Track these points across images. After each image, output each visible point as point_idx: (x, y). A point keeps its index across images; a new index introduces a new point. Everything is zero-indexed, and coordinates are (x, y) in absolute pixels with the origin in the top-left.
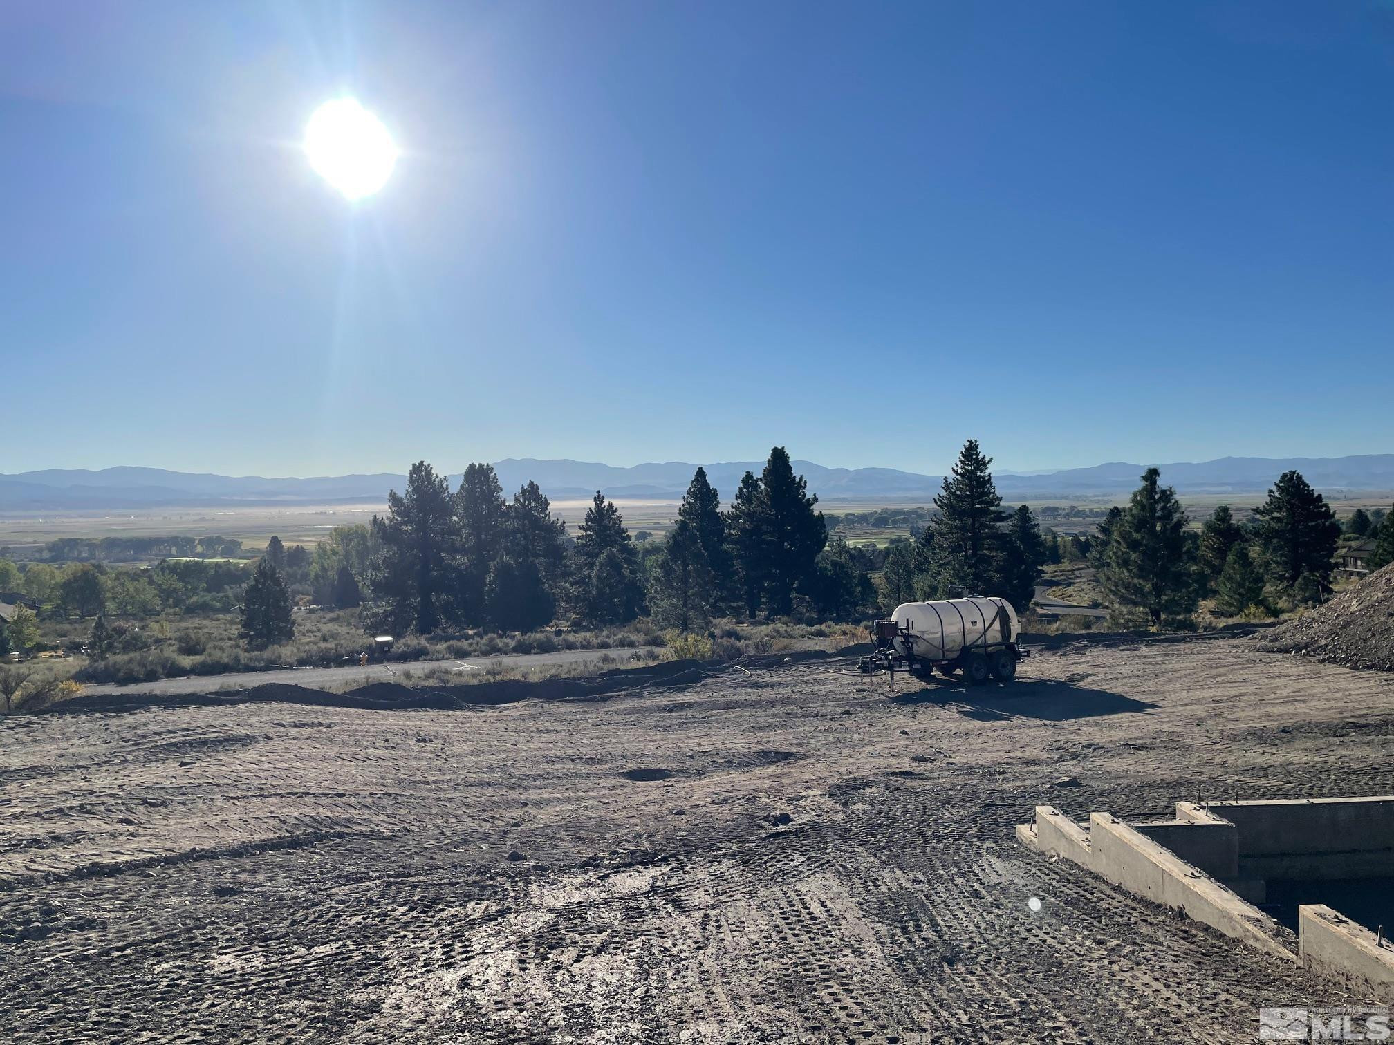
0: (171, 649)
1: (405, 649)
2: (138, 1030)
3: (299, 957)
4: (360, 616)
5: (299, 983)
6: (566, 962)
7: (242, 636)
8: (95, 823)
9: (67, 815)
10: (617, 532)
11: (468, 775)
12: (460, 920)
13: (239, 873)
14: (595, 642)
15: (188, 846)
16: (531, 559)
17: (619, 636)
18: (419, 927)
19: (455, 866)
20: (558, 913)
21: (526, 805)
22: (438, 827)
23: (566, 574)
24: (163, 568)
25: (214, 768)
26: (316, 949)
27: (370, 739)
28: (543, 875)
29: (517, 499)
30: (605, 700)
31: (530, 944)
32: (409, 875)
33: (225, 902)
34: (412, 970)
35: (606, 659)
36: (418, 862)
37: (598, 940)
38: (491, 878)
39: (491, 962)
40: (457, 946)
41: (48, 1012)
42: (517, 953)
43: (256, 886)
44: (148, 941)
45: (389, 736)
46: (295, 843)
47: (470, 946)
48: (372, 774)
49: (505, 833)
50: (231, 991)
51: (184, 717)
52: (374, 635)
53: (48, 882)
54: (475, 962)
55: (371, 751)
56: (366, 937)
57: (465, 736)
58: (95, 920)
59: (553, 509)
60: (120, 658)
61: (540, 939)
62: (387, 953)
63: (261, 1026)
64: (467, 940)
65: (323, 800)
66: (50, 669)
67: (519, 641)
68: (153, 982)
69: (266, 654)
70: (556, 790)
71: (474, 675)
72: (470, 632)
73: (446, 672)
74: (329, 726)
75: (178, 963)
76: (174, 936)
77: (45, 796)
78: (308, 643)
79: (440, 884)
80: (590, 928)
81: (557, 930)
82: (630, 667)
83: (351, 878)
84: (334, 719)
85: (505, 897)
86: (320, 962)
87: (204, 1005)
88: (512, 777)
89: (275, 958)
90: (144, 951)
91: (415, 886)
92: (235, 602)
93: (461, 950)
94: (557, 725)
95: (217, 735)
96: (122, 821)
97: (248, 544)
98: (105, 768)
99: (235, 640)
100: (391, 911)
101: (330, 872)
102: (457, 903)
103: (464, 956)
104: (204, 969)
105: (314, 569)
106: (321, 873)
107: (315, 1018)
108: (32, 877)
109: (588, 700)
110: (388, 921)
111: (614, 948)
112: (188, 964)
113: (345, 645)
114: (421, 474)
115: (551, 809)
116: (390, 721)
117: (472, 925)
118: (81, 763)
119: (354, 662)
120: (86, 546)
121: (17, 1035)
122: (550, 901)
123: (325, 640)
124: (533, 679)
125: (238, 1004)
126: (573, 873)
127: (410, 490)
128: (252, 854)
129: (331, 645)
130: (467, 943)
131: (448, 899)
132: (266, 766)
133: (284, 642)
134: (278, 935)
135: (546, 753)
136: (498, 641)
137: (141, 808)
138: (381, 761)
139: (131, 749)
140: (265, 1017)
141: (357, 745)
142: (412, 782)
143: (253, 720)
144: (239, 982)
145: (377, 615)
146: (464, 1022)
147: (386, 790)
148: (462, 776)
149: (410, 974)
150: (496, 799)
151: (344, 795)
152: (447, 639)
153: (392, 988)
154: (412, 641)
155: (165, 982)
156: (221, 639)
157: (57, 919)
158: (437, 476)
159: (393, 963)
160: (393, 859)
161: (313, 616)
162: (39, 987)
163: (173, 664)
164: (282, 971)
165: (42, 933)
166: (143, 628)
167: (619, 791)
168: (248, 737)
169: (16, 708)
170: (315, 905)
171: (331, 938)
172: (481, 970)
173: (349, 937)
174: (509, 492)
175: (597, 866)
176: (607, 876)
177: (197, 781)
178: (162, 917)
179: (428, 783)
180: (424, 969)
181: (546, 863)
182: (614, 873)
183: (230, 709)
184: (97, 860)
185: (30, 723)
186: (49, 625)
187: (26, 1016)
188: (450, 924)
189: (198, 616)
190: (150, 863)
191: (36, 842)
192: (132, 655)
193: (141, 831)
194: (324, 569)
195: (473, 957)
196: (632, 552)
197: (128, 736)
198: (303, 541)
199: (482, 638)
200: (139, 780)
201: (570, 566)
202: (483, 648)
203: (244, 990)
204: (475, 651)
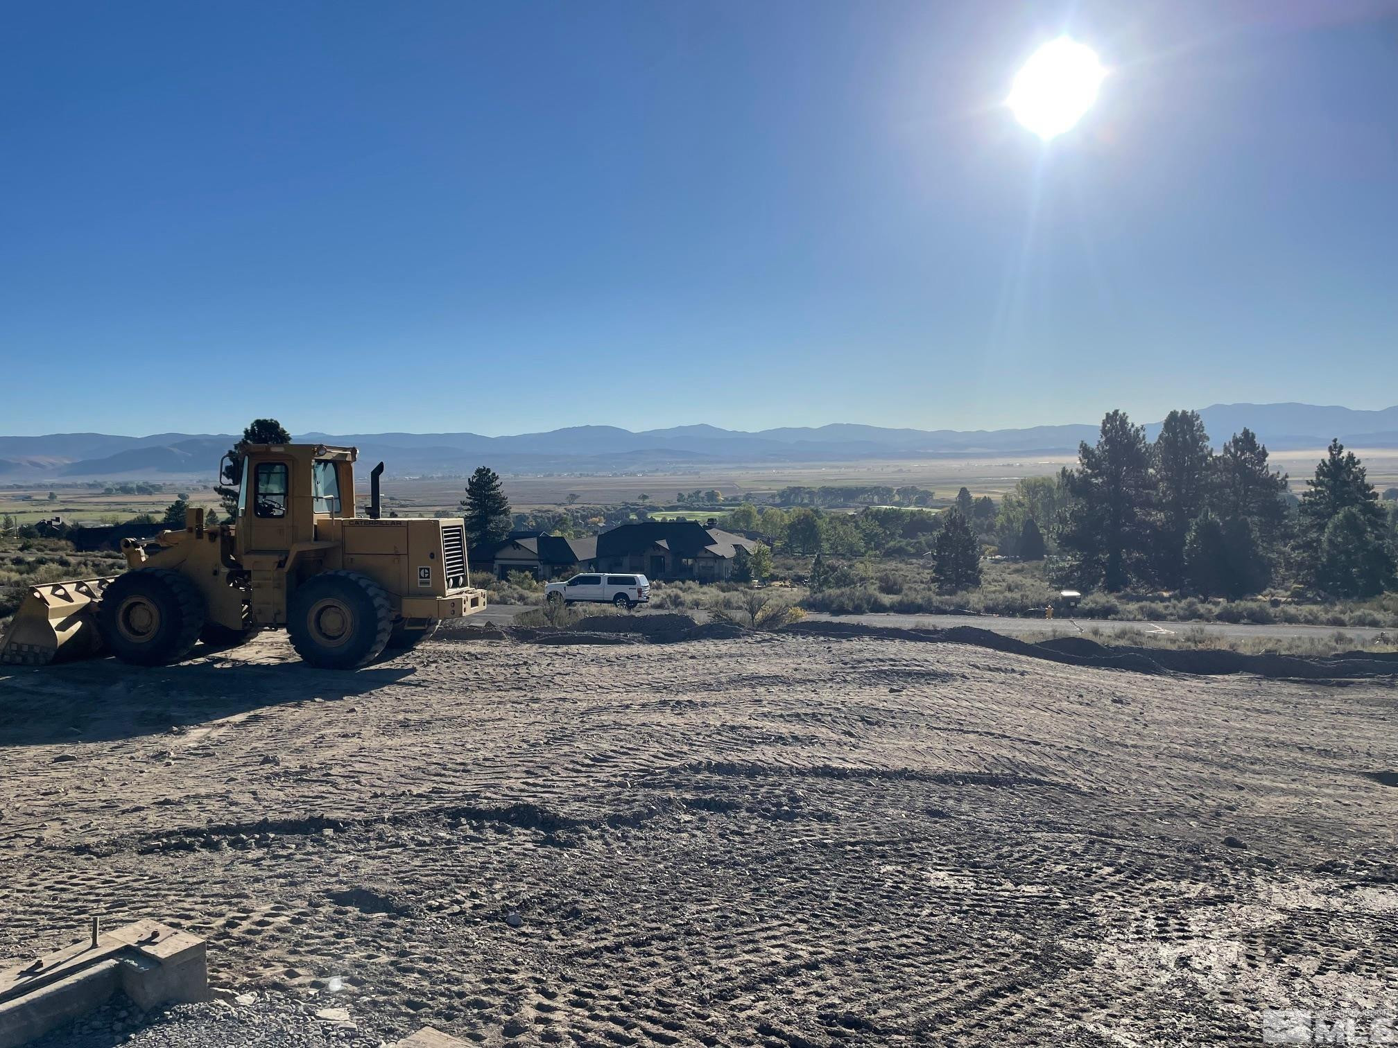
0: (873, 587)
1: (1093, 606)
2: (871, 920)
3: (1008, 891)
4: (1045, 568)
5: (1009, 916)
6: (1305, 970)
7: (933, 580)
8: (824, 730)
9: (803, 720)
10: (1359, 489)
11: (1171, 745)
12: (1173, 896)
13: (946, 798)
14: (1323, 617)
15: (900, 765)
16: (1242, 517)
17: (1358, 613)
18: (1127, 891)
19: (1162, 838)
20: (1293, 915)
21: (1241, 788)
22: (1140, 794)
23: (1287, 537)
24: (867, 514)
25: (919, 698)
26: (1023, 887)
27: (1063, 692)
28: (1269, 870)
29: (1226, 449)
30: (1340, 685)
31: (1259, 941)
32: (1112, 837)
33: (936, 822)
34: (1123, 933)
35: (1340, 639)
36: (1121, 825)
37: (1347, 956)
38: (1206, 860)
39: (1214, 949)
40: (1172, 921)
41: (798, 885)
42: (1245, 948)
43: (962, 814)
44: (873, 843)
45: (1083, 692)
46: (995, 781)
47: (1186, 925)
48: (1066, 728)
49: (1218, 814)
50: (947, 906)
51: (892, 648)
52: (1060, 589)
53: (792, 774)
54: (1194, 944)
55: (1065, 704)
56: (1072, 888)
57: (1167, 704)
58: (830, 815)
59: (1274, 461)
60: (832, 592)
61: (1271, 938)
62: (1095, 909)
63: (977, 946)
64: (1184, 919)
65: (1019, 745)
66: (781, 596)
67: (1225, 608)
68: (879, 880)
69: (956, 599)
70: (1279, 779)
71: (1173, 641)
72: (1166, 594)
73: (1139, 634)
74: (1022, 674)
75: (899, 868)
76: (894, 843)
77: (786, 702)
78: (994, 592)
79: (1147, 853)
80: (1334, 941)
81: (1293, 933)
82: (1375, 650)
83: (1052, 827)
84: (1026, 667)
85: (1225, 883)
86: (1028, 901)
87: (925, 913)
88: (1224, 756)
89: (984, 886)
90: (870, 851)
91: (1120, 849)
92: (927, 549)
93: (1177, 927)
94: (1278, 706)
95: (919, 668)
96: (845, 733)
97: (939, 495)
98: (829, 685)
99: (927, 583)
100: (1097, 868)
101: (1030, 816)
102: (1169, 877)
103: (1181, 934)
104: (922, 880)
105: (1000, 520)
106: (1022, 815)
107: (1027, 953)
108: (780, 768)
109: (1319, 683)
110: (1093, 877)
111: (1367, 971)
112: (908, 872)
113: (1031, 596)
114: (1115, 425)
115: (1273, 799)
116: (1084, 677)
117: (1187, 903)
118: (811, 677)
119: (1040, 614)
120: (808, 493)
121: (776, 898)
122: (1279, 899)
123: (1010, 589)
124: (1245, 651)
125: (954, 920)
126: (1308, 875)
127: (1103, 440)
128: (956, 784)
129: (1017, 595)
130: (1183, 922)
131: (1158, 870)
132: (965, 704)
133: (971, 588)
134: (985, 865)
135: (1266, 735)
136: (1199, 606)
137: (860, 724)
138: (1075, 717)
139: (848, 671)
140: (979, 939)
141: (1050, 695)
142: (1109, 742)
143: (951, 658)
144: (954, 899)
145: (1062, 569)
146: (1187, 1003)
147: (1081, 746)
148: (1165, 745)
149: (1121, 937)
150: (1205, 776)
151: (1039, 744)
152: (1139, 599)
153: (1104, 946)
154: (1100, 598)
155: (889, 883)
156: (915, 582)
157: (801, 807)
158: (1133, 426)
159: (1102, 921)
160: (1093, 816)
161: (998, 566)
162: (791, 862)
163: (876, 600)
164: (992, 900)
165: (790, 817)
166: (850, 567)
167: (1362, 793)
168: (947, 674)
169: (758, 626)
170: (1018, 844)
171: (1037, 880)
172: (1202, 953)
173: (1054, 883)
174: (1217, 443)
175: (1338, 873)
176: (1353, 887)
177: (905, 708)
178: (883, 824)
179: (1127, 746)
180: (1136, 936)
181: (1272, 857)
182: (1362, 885)
183: (930, 646)
184: (828, 763)
185: (772, 639)
186: (780, 560)
187: (782, 884)
188: (1162, 897)
189: (895, 558)
190: (870, 774)
191: (780, 739)
192: (843, 589)
193: (861, 744)
194: (1009, 520)
195: (1191, 938)
196: (1380, 513)
197: (847, 660)
198: (989, 493)
199: (1180, 602)
200: (857, 699)
201: (1293, 527)
202: (1181, 613)
203: (958, 908)
204: (1172, 614)
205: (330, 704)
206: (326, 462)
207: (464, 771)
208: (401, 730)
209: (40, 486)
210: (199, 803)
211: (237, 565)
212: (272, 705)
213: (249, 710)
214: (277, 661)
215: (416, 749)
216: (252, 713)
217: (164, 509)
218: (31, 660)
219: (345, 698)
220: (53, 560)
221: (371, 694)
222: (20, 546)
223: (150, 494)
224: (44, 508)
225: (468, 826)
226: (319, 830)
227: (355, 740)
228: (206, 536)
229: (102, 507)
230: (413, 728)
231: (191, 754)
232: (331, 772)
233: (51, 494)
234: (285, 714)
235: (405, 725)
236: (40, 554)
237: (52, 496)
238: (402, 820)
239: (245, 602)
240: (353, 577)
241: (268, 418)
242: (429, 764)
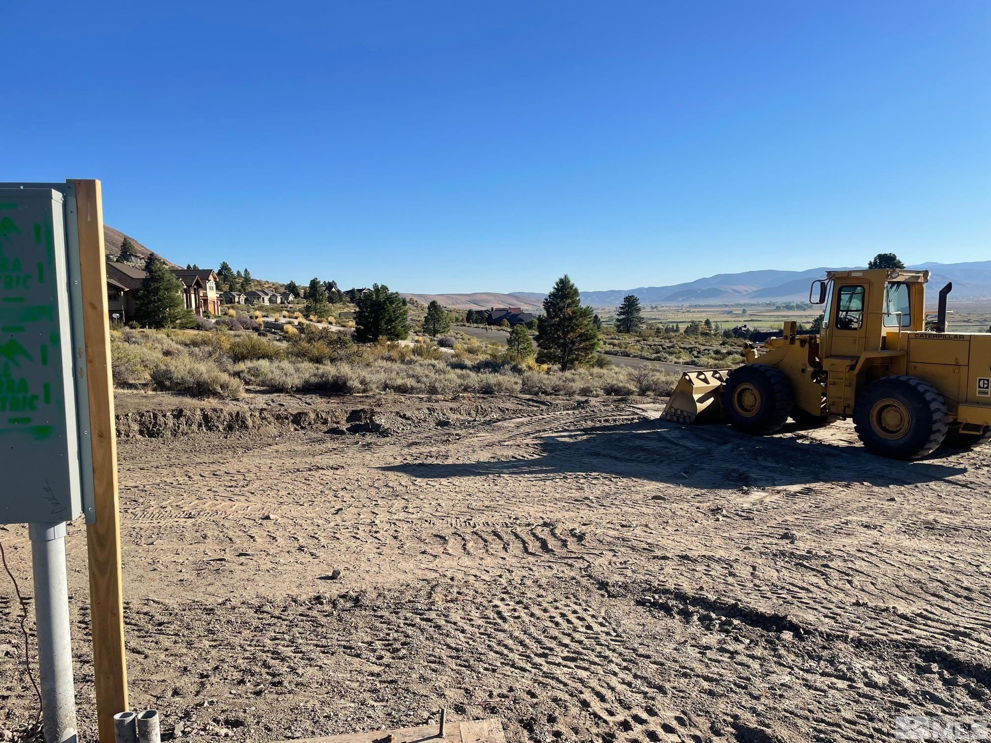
205: (876, 489)
206: (899, 283)
207: (967, 598)
208: (924, 532)
209: (738, 305)
210: (708, 566)
211: (819, 365)
212: (825, 481)
213: (805, 483)
214: (845, 444)
215: (925, 558)
216: (808, 486)
217: (811, 320)
218: (681, 420)
219: (891, 486)
220: (736, 353)
221: (916, 487)
222: (721, 342)
223: (805, 310)
224: (739, 319)
225: (937, 676)
226: (780, 630)
227: (875, 533)
228: (798, 343)
229: (773, 319)
230: (937, 532)
231: (737, 514)
232: (830, 564)
233: (744, 310)
234: (832, 492)
235: (930, 527)
236: (730, 348)
237: (744, 311)
238: (866, 645)
239: (825, 395)
240: (913, 382)
241: (888, 252)
242: (932, 579)
